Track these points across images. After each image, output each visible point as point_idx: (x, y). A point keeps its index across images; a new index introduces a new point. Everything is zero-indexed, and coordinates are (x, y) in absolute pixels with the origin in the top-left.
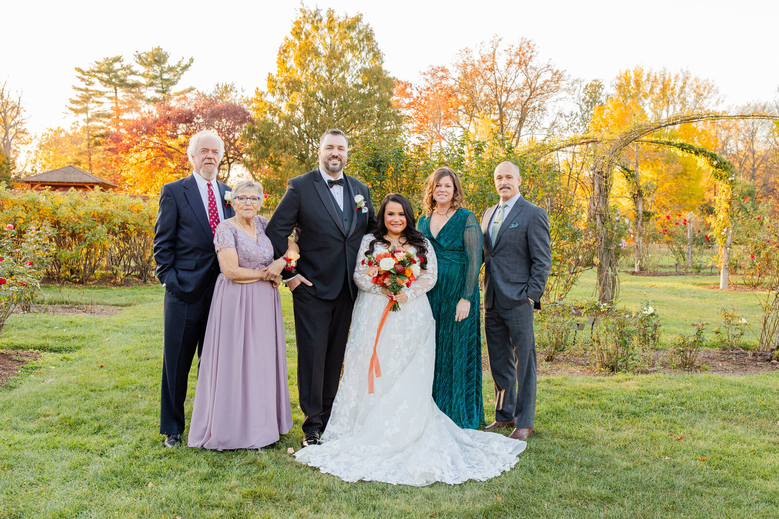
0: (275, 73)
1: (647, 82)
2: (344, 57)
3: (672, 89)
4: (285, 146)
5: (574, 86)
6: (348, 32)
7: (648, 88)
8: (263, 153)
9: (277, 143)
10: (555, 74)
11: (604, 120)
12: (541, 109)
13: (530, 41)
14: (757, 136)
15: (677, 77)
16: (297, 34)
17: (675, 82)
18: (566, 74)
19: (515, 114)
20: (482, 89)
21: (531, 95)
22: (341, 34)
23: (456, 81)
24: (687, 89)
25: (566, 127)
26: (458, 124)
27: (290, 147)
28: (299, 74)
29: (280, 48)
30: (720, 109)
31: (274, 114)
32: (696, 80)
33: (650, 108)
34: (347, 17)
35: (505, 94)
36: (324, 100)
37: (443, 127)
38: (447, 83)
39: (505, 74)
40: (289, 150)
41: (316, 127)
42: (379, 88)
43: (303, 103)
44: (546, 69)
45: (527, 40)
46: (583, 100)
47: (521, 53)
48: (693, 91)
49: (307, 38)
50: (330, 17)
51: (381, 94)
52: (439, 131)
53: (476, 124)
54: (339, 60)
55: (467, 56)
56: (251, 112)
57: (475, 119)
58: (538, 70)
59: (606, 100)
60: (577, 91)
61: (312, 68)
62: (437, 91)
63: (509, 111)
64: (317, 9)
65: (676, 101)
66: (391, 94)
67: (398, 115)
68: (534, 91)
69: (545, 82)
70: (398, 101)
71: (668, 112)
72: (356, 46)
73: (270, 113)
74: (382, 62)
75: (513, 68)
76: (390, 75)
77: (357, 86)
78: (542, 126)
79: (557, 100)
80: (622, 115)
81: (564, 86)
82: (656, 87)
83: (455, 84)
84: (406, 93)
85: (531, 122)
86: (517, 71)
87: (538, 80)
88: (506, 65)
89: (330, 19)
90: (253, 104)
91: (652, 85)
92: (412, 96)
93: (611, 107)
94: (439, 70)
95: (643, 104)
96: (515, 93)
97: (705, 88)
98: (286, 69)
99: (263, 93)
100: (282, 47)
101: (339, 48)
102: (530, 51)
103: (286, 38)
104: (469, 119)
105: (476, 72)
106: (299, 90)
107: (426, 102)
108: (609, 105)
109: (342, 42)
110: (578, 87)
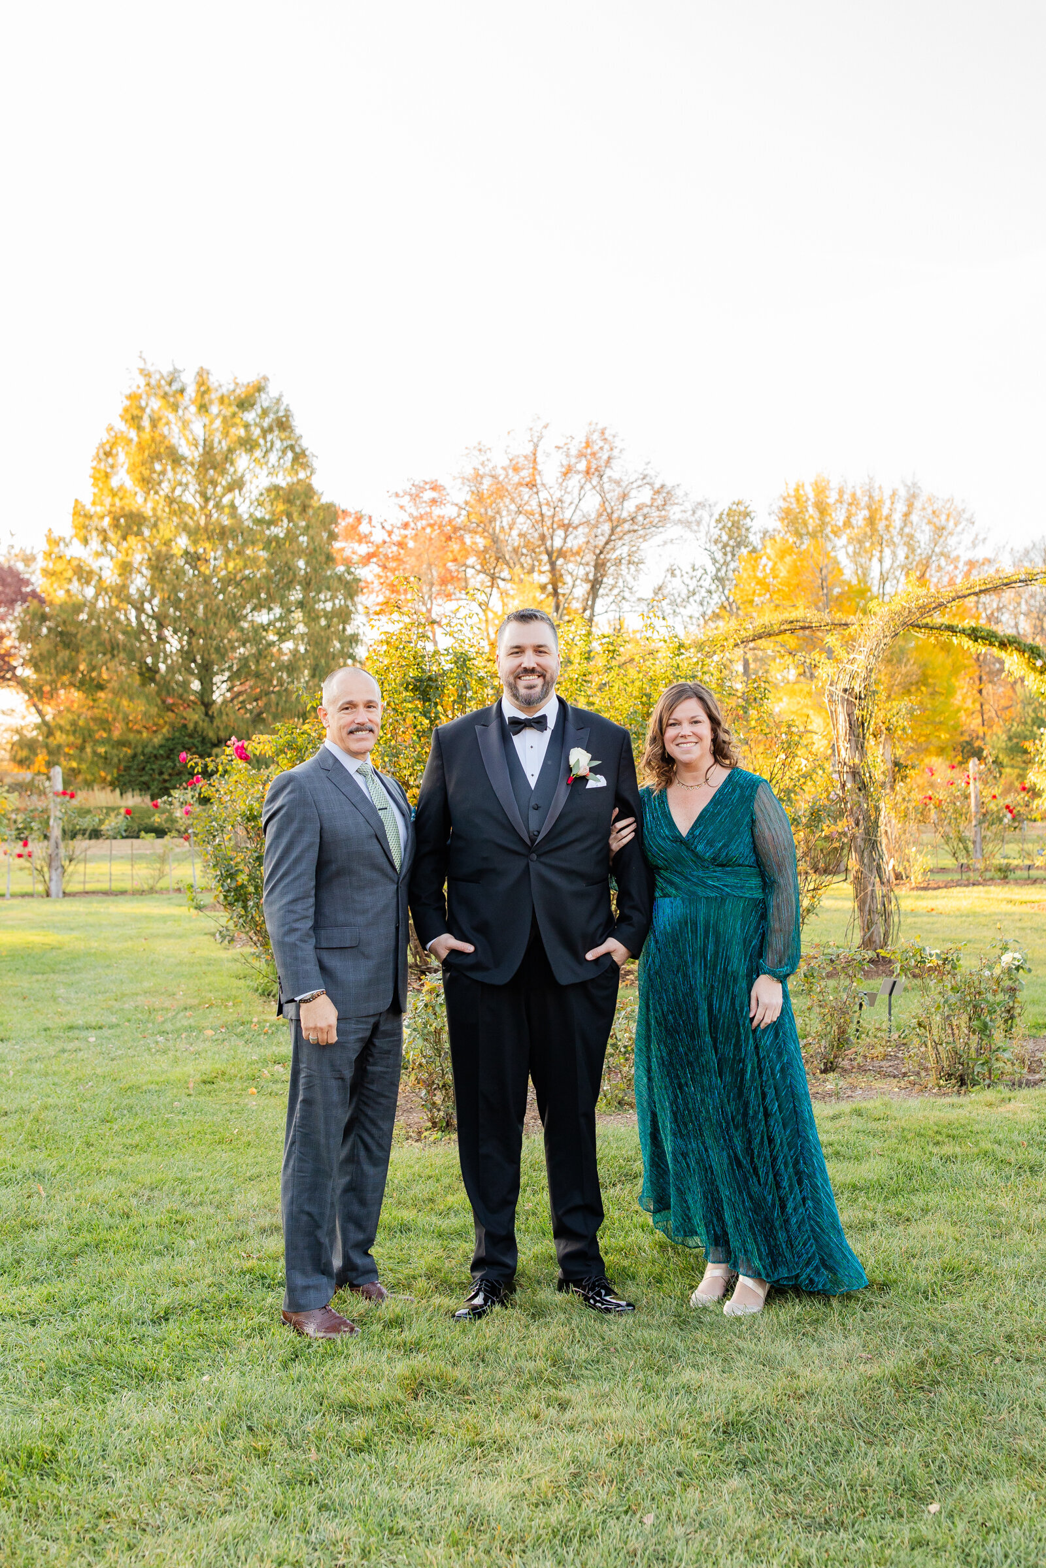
0: (87, 500)
1: (838, 505)
2: (232, 464)
3: (887, 518)
4: (112, 649)
5: (697, 515)
6: (240, 413)
7: (839, 517)
8: (65, 667)
9: (94, 643)
10: (658, 492)
11: (760, 582)
12: (633, 562)
13: (605, 429)
15: (894, 494)
16: (134, 420)
17: (893, 503)
18: (679, 492)
19: (581, 572)
20: (514, 523)
21: (612, 533)
22: (225, 420)
23: (461, 508)
24: (914, 518)
25: (684, 593)
26: (468, 593)
27: (124, 650)
28: (140, 502)
29: (98, 449)
31: (88, 583)
32: (932, 500)
33: (847, 554)
34: (237, 384)
35: (560, 533)
36: (192, 550)
37: (440, 601)
38: (442, 514)
39: (558, 494)
40: (122, 655)
41: (176, 609)
42: (308, 527)
43: (150, 559)
44: (639, 482)
45: (600, 427)
46: (716, 542)
47: (589, 451)
48: (925, 521)
49: (154, 426)
50: (203, 384)
51: (312, 539)
52: (429, 611)
53: (504, 594)
54: (223, 472)
55: (482, 458)
56: (33, 580)
57: (499, 581)
58: (624, 484)
59: (763, 539)
60: (704, 523)
61: (166, 487)
62: (424, 529)
63: (571, 566)
64: (176, 370)
65: (897, 540)
66: (333, 536)
67: (349, 578)
68: (617, 526)
69: (639, 508)
70: (343, 549)
71: (881, 561)
72: (256, 442)
73: (79, 578)
74: (312, 473)
75: (575, 481)
76: (325, 500)
77: (259, 522)
78: (638, 595)
79: (665, 543)
80: (796, 571)
81: (678, 516)
82: (856, 514)
83: (459, 515)
84: (359, 535)
85: (614, 587)
86: (582, 487)
87: (626, 503)
88: (559, 475)
89: (203, 389)
90: (41, 563)
91: (848, 510)
92: (372, 539)
93: (773, 556)
94: (427, 487)
95: (833, 548)
96: (580, 529)
97: (948, 516)
98: (112, 490)
99: (62, 539)
100: (102, 445)
101: (221, 445)
102: (607, 447)
103: (110, 428)
104: (489, 584)
105: (500, 491)
106: (139, 533)
107: (402, 552)
108: (769, 551)
109: (227, 434)
110: (705, 516)
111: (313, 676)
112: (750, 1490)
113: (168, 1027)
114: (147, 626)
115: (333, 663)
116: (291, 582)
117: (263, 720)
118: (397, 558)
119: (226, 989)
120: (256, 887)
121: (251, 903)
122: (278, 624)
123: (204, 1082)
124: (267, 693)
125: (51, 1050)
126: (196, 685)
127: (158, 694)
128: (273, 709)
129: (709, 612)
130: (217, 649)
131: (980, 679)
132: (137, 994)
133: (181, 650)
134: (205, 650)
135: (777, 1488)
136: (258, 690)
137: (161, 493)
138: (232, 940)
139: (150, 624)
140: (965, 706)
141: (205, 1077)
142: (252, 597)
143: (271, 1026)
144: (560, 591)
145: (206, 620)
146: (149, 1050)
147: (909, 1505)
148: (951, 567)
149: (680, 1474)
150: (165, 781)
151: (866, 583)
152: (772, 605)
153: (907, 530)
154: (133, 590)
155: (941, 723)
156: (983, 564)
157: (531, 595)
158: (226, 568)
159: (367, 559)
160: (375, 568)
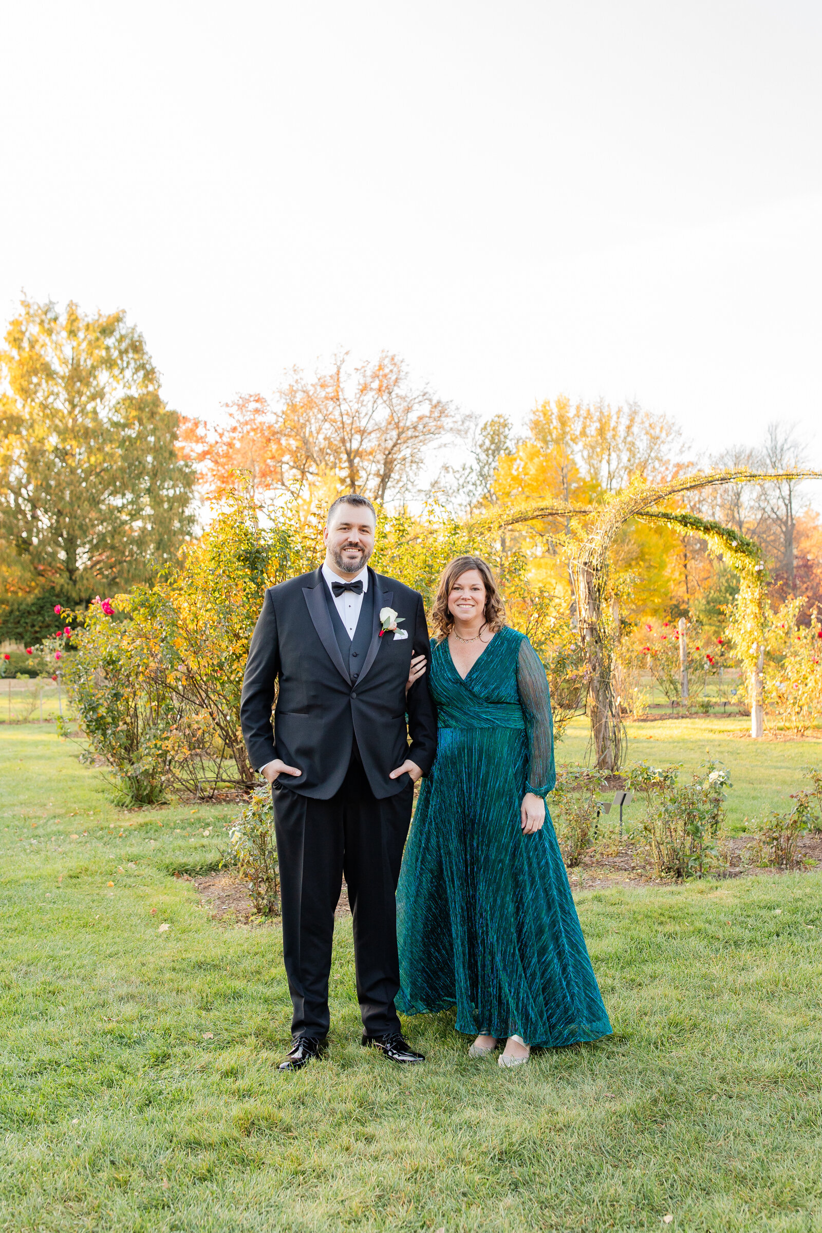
1: (576, 418)
2: (95, 377)
3: (614, 429)
5: (465, 425)
6: (102, 338)
7: (577, 428)
10: (435, 406)
11: (514, 479)
12: (415, 461)
13: (394, 355)
14: (742, 499)
15: (619, 411)
16: (16, 341)
17: (618, 418)
18: (451, 409)
19: (374, 468)
20: (320, 429)
21: (399, 438)
22: (90, 343)
23: (278, 416)
24: (635, 429)
25: (455, 488)
26: (283, 484)
27: (4, 526)
28: (18, 406)
30: (685, 459)
32: (647, 415)
33: (583, 456)
34: (100, 315)
35: (358, 437)
36: (60, 446)
37: (261, 490)
38: (263, 421)
39: (356, 406)
41: (47, 494)
42: (155, 429)
43: (26, 453)
44: (421, 398)
45: (390, 354)
46: (481, 446)
47: (381, 373)
48: (644, 432)
49: (32, 347)
50: (72, 313)
51: (158, 439)
52: (252, 497)
53: (312, 484)
54: (88, 384)
55: (296, 377)
57: (309, 476)
58: (408, 399)
59: (517, 446)
60: (471, 431)
62: (248, 432)
63: (366, 464)
64: (51, 302)
65: (621, 446)
66: (175, 437)
67: (187, 470)
68: (403, 432)
69: (420, 418)
70: (183, 448)
71: (609, 462)
72: (115, 361)
74: (159, 386)
75: (369, 397)
76: (169, 408)
77: (116, 425)
78: (419, 487)
79: (440, 447)
80: (543, 470)
81: (451, 425)
82: (590, 426)
83: (277, 422)
84: (197, 436)
85: (398, 481)
86: (375, 401)
87: (410, 415)
88: (357, 391)
89: (73, 317)
91: (584, 423)
92: (207, 440)
93: (524, 457)
94: (252, 399)
95: (572, 452)
96: (373, 435)
97: (662, 428)
101: (87, 363)
102: (395, 370)
104: (300, 477)
105: (310, 403)
106: (18, 433)
107: (231, 451)
108: (521, 454)
109: (91, 355)
110: (472, 426)
111: (158, 549)
112: (521, 1207)
113: (40, 831)
114: (23, 507)
115: (174, 539)
116: (141, 473)
117: (117, 584)
118: (227, 455)
119: (87, 801)
120: (113, 719)
121: (109, 732)
122: (130, 507)
123: (71, 877)
124: (120, 563)
126: (62, 555)
127: (32, 562)
128: (125, 575)
129: (474, 501)
130: (81, 526)
131: (685, 556)
132: (14, 805)
133: (51, 527)
134: (70, 527)
135: (544, 1205)
136: (113, 559)
137: (37, 400)
138: (93, 761)
139: (26, 506)
140: (674, 577)
141: (71, 873)
142: (109, 484)
143: (125, 831)
144: (356, 483)
145: (71, 503)
146: (25, 850)
147: (649, 1217)
148: (663, 469)
149: (464, 1194)
150: (36, 632)
151: (597, 479)
152: (524, 496)
153: (629, 439)
154: (12, 478)
155: (655, 590)
156: (688, 466)
157: (333, 486)
158: (89, 461)
159: (203, 456)
160: (211, 465)
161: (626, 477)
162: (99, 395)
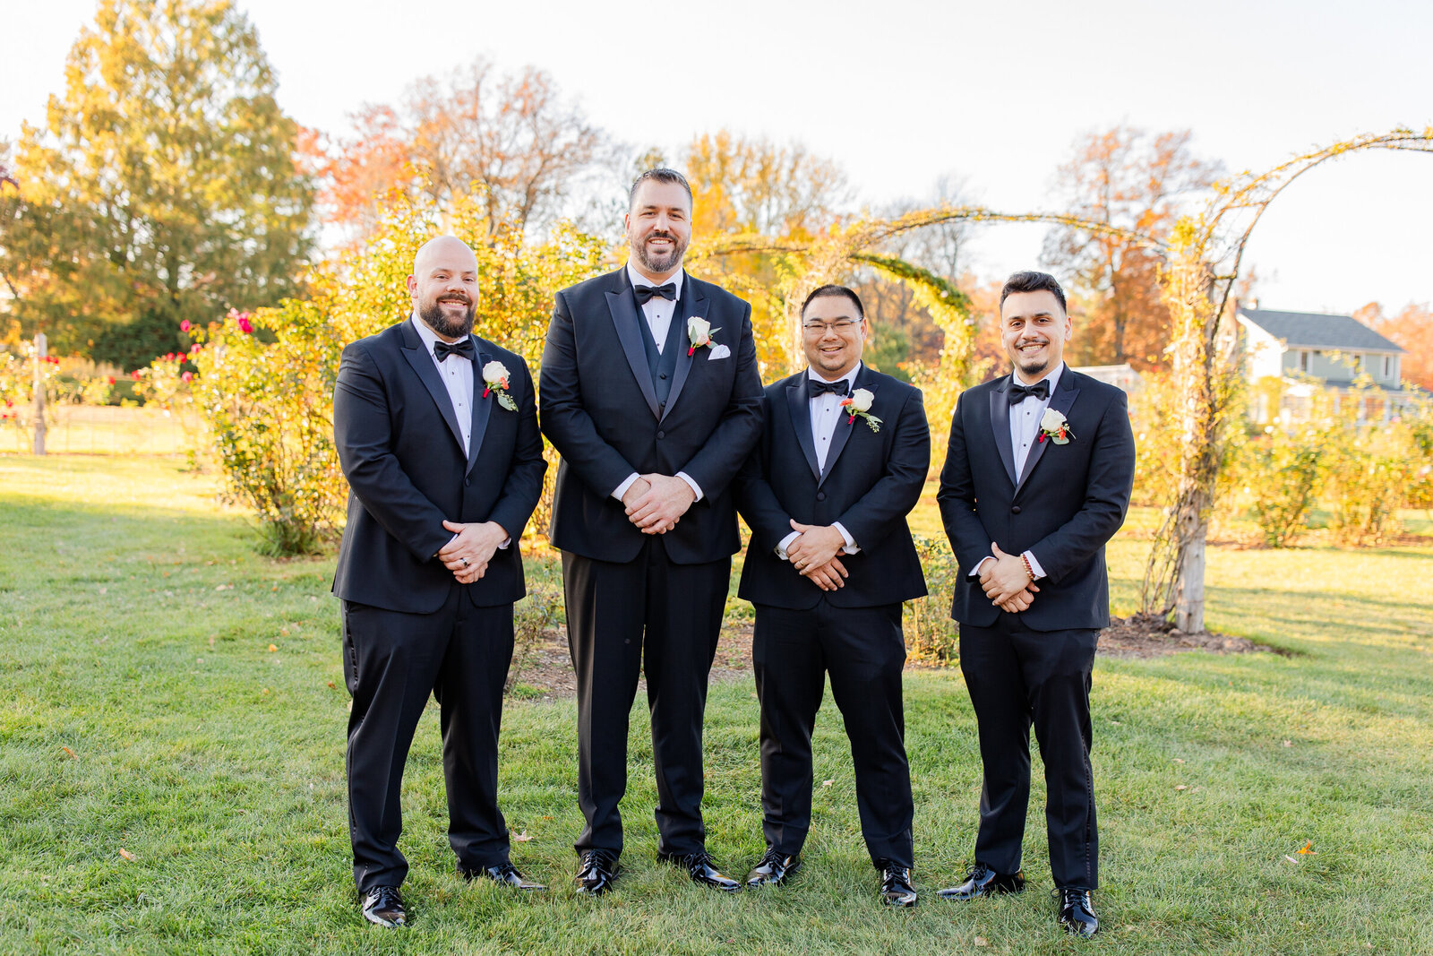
0: (61, 95)
1: (736, 158)
2: (201, 73)
3: (777, 171)
4: (84, 235)
5: (616, 157)
6: (210, 27)
7: (736, 168)
9: (67, 228)
10: (583, 133)
12: (560, 193)
13: (541, 73)
15: (783, 152)
16: (109, 24)
17: (781, 160)
18: (602, 136)
19: (514, 198)
20: (456, 150)
21: (543, 166)
22: (195, 32)
23: (410, 133)
24: (799, 174)
27: (96, 237)
28: (110, 101)
29: (73, 48)
31: (62, 172)
32: (814, 160)
33: (741, 200)
35: (498, 162)
38: (392, 137)
39: (496, 128)
40: (94, 242)
42: (270, 137)
43: (122, 155)
44: (568, 124)
45: (536, 71)
47: (525, 92)
48: (807, 177)
49: (127, 31)
51: (273, 149)
54: (193, 80)
55: (430, 90)
56: (8, 166)
58: (554, 124)
60: (623, 164)
61: (137, 89)
62: (375, 149)
63: (507, 192)
65: (783, 191)
66: (293, 146)
67: (307, 186)
68: (547, 160)
69: (568, 145)
70: (300, 162)
71: (769, 208)
72: (224, 55)
73: (53, 167)
74: (275, 89)
75: (512, 117)
76: (285, 115)
77: (226, 130)
79: (588, 179)
80: (700, 211)
81: (600, 156)
82: (751, 167)
83: (408, 139)
84: (316, 149)
85: (542, 213)
86: (518, 124)
87: (555, 142)
88: (498, 111)
90: (15, 150)
91: (744, 163)
92: (329, 154)
94: (380, 111)
95: (730, 194)
96: (515, 161)
97: (826, 174)
98: (85, 87)
99: (38, 130)
100: (76, 45)
101: (191, 54)
102: (541, 89)
103: (84, 30)
105: (445, 121)
106: (111, 130)
107: (355, 168)
109: (197, 46)
110: (625, 158)
111: (272, 271)
114: (117, 218)
115: (291, 263)
116: (256, 186)
118: (350, 173)
122: (241, 224)
124: (230, 284)
125: (59, 602)
126: (163, 274)
127: (128, 278)
130: (185, 243)
133: (149, 241)
134: (172, 241)
136: (222, 281)
137: (133, 94)
139: (120, 215)
142: (218, 197)
150: (133, 358)
153: (792, 184)
154: (103, 184)
159: (322, 173)
160: (331, 181)
161: (785, 225)
162: (206, 93)
